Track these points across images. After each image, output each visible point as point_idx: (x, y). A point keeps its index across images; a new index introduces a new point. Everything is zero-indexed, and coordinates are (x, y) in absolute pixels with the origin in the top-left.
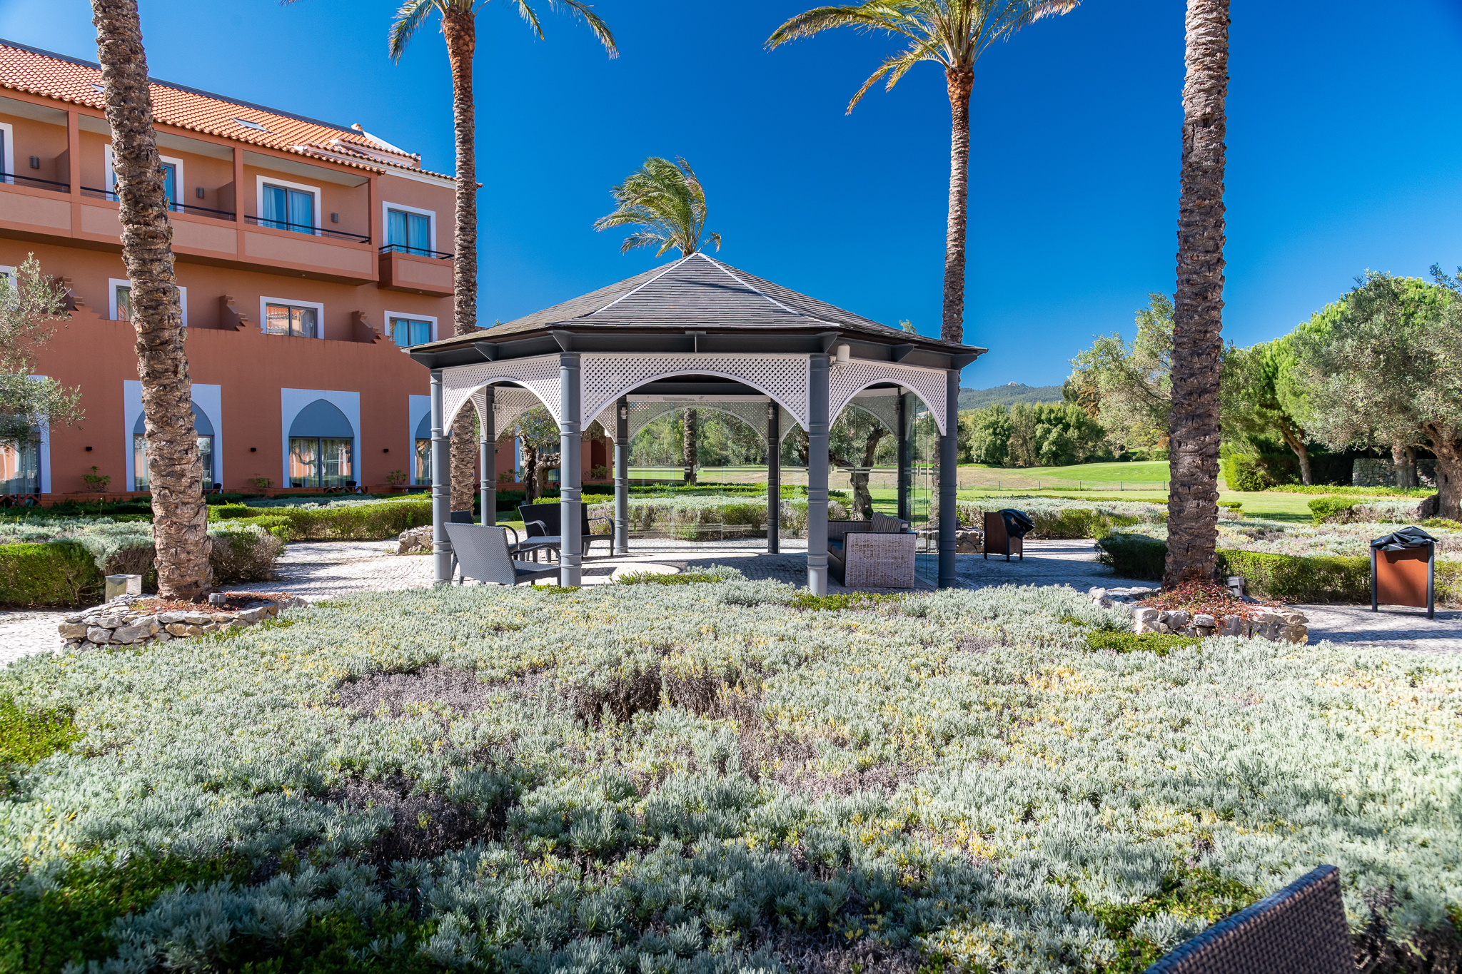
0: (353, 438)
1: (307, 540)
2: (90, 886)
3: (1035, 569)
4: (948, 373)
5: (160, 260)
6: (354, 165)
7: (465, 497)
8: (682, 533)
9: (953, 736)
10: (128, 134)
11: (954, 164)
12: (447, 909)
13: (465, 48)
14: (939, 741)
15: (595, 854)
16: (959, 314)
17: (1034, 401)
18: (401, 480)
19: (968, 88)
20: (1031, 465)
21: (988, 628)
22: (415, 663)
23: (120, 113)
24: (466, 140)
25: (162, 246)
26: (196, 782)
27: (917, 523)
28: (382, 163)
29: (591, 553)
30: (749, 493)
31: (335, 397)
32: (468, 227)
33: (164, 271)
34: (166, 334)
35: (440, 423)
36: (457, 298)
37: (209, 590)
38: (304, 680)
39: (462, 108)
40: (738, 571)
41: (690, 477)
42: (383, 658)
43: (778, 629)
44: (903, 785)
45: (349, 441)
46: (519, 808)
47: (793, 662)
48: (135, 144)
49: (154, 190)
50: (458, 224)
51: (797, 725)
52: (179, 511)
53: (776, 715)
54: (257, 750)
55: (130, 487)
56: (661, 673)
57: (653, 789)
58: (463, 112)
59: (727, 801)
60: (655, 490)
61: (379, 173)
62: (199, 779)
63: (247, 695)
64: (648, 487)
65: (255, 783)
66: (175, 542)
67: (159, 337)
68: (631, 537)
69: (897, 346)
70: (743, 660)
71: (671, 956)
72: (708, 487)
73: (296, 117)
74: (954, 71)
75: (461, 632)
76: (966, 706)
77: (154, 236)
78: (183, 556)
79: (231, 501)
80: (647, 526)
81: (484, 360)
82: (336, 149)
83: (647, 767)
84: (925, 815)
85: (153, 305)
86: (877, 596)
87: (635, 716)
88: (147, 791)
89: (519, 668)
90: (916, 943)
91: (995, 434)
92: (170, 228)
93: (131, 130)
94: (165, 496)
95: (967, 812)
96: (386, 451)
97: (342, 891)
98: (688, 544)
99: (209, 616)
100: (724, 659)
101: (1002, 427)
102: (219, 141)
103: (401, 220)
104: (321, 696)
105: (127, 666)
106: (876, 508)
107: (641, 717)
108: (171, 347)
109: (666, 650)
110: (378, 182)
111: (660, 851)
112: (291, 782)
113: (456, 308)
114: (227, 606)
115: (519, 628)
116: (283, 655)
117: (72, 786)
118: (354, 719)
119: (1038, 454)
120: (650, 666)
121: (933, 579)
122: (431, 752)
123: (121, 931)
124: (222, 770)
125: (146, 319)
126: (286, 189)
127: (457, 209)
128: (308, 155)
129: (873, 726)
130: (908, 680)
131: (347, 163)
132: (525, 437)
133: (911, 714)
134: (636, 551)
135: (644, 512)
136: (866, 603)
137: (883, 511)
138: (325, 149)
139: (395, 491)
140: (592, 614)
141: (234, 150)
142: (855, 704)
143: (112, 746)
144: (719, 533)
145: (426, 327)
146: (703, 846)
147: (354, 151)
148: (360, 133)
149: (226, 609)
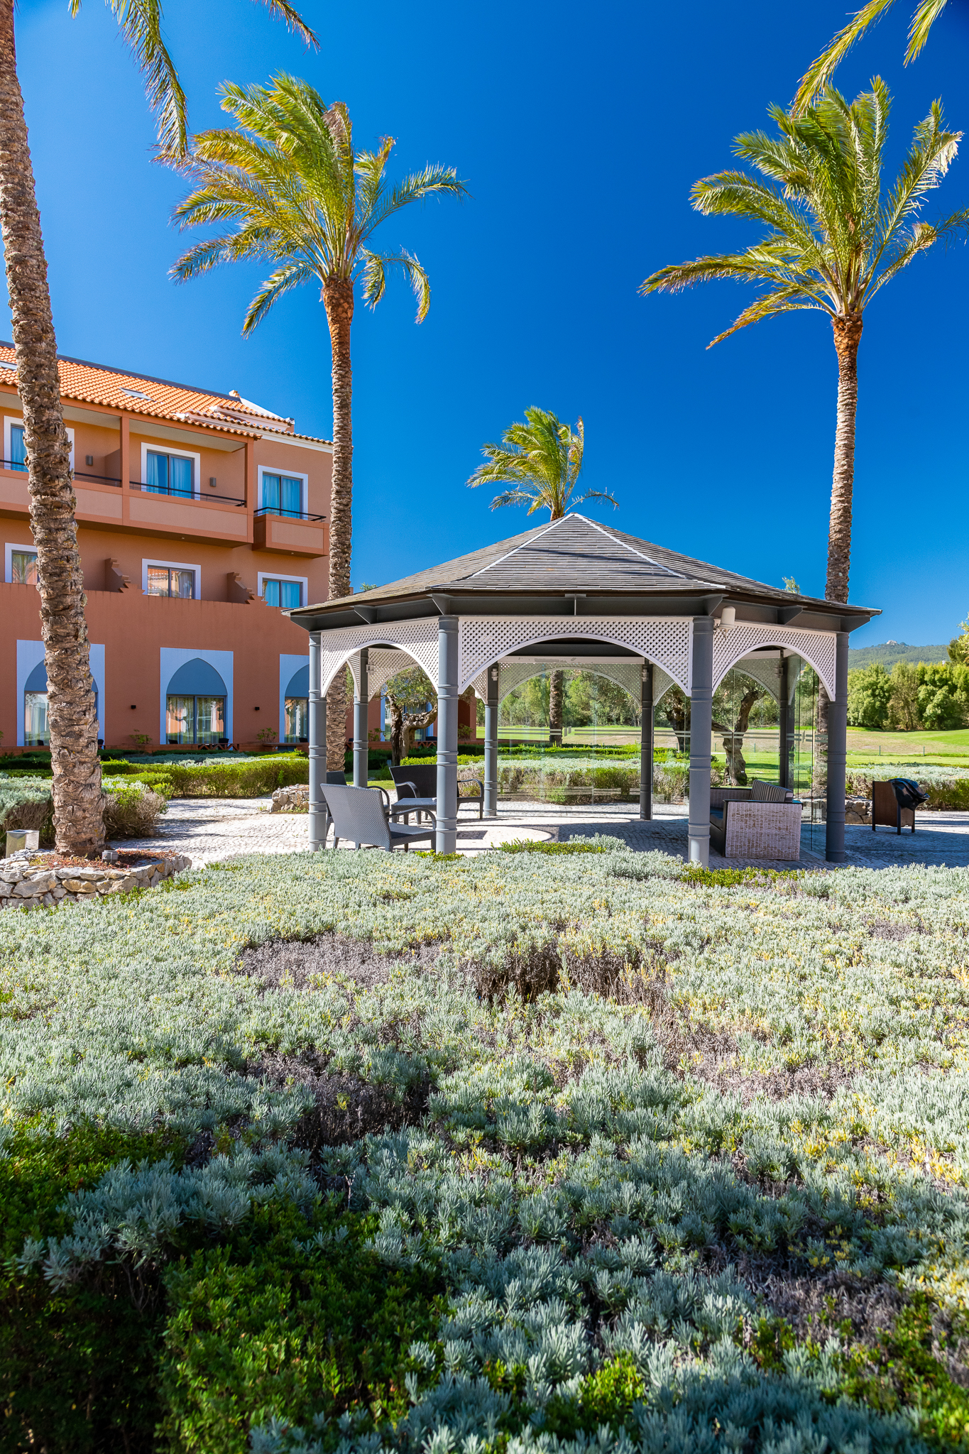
0: (226, 696)
1: (185, 797)
2: (37, 1156)
3: (930, 843)
4: (838, 635)
5: (64, 529)
6: (232, 431)
7: (336, 757)
8: (550, 797)
9: (884, 1035)
10: (38, 410)
11: (841, 417)
12: (385, 1203)
13: (344, 315)
14: (869, 1039)
15: (524, 1149)
16: (844, 572)
17: (916, 660)
18: (271, 737)
19: (856, 337)
20: (914, 729)
21: (901, 912)
22: (312, 930)
23: (31, 390)
24: (344, 406)
25: (66, 516)
26: (121, 1050)
27: (800, 790)
28: (258, 428)
29: (460, 815)
30: (617, 756)
31: (210, 656)
32: (344, 491)
33: (68, 540)
34: (69, 600)
35: (317, 685)
36: (332, 561)
37: (102, 848)
38: (210, 946)
39: (340, 374)
40: (622, 841)
41: (555, 739)
42: (281, 925)
43: (675, 906)
44: (841, 1090)
45: (222, 699)
46: (440, 1095)
47: (696, 943)
48: (44, 419)
49: (61, 462)
50: (334, 487)
51: (711, 1014)
52: (76, 770)
53: (687, 1001)
54: (174, 1018)
55: (20, 742)
56: (558, 950)
57: (571, 1081)
58: (342, 377)
59: (652, 1099)
60: (520, 751)
61: (255, 438)
62: (124, 1047)
63: (158, 960)
64: (513, 748)
65: (178, 1053)
66: (73, 800)
67: (62, 603)
68: (499, 800)
69: (785, 608)
70: (643, 940)
71: (627, 1272)
72: (574, 748)
73: (178, 386)
74: (841, 320)
75: (352, 899)
76: (894, 1002)
77: (60, 506)
78: (79, 814)
79: (114, 758)
80: (514, 788)
81: (363, 623)
82: (215, 415)
83: (562, 1054)
84: (874, 1127)
85: (56, 572)
86: (772, 873)
87: (540, 997)
88: (77, 1058)
89: (414, 939)
90: (891, 1278)
91: (873, 695)
92: (74, 498)
93: (41, 406)
94: (64, 755)
95: (919, 1125)
96: (257, 709)
97: (279, 1176)
98: (557, 808)
99: (102, 873)
100: (623, 938)
101: (882, 688)
102: (108, 411)
103: (275, 483)
104: (227, 963)
105: (42, 926)
106: (750, 773)
107: (545, 1000)
108: (73, 612)
109: (560, 926)
110: (254, 447)
111: (592, 1151)
112: (210, 1053)
113: (331, 570)
114: (118, 863)
115: (409, 897)
116: (187, 918)
117: (7, 1050)
118: (262, 989)
119: (921, 717)
120: (546, 942)
121: (820, 852)
122: (341, 1027)
123: (73, 1207)
124: (144, 1039)
125: (51, 586)
126: (168, 456)
127: (334, 473)
128: (190, 422)
129: (793, 1018)
130: (824, 969)
131: (225, 429)
132: (392, 697)
133: (835, 1008)
134: (505, 814)
135: (512, 775)
136: (762, 880)
137: (758, 776)
138: (206, 416)
139: (265, 749)
140: (479, 885)
141: (121, 419)
142: (772, 995)
143: (37, 1008)
144: (590, 797)
145: (297, 588)
146: (637, 1149)
147: (232, 417)
148: (237, 400)
149: (117, 866)
